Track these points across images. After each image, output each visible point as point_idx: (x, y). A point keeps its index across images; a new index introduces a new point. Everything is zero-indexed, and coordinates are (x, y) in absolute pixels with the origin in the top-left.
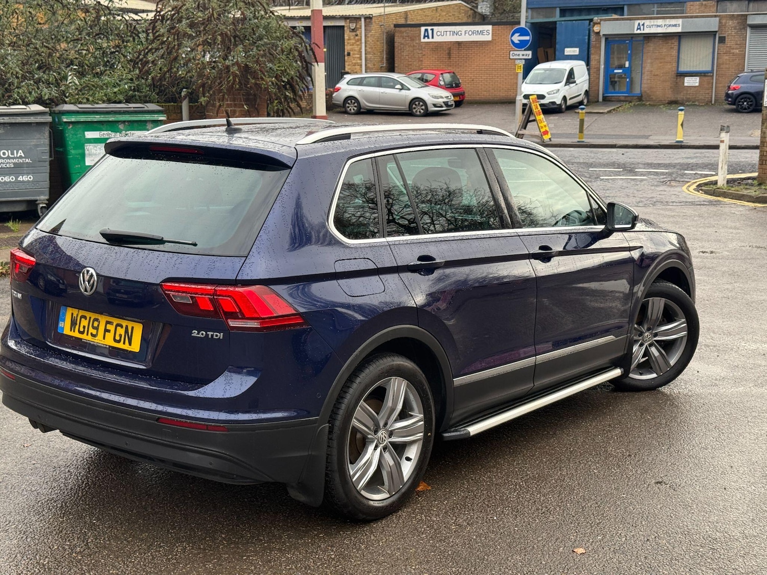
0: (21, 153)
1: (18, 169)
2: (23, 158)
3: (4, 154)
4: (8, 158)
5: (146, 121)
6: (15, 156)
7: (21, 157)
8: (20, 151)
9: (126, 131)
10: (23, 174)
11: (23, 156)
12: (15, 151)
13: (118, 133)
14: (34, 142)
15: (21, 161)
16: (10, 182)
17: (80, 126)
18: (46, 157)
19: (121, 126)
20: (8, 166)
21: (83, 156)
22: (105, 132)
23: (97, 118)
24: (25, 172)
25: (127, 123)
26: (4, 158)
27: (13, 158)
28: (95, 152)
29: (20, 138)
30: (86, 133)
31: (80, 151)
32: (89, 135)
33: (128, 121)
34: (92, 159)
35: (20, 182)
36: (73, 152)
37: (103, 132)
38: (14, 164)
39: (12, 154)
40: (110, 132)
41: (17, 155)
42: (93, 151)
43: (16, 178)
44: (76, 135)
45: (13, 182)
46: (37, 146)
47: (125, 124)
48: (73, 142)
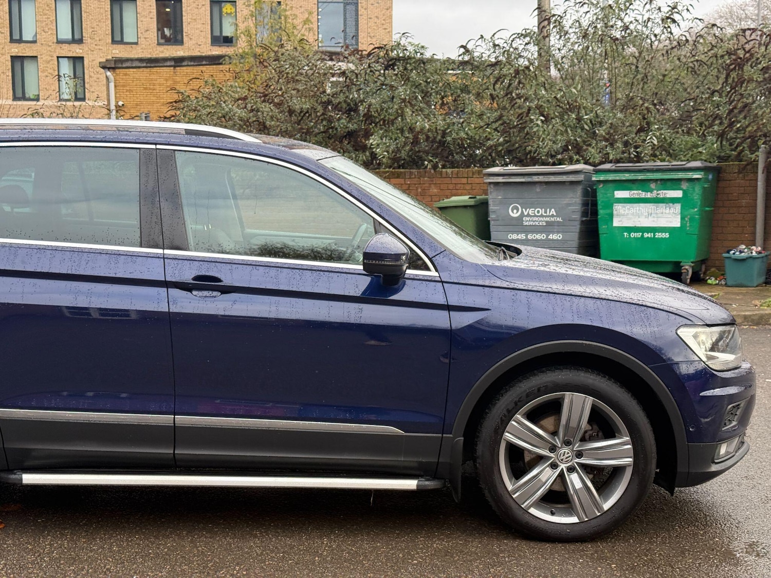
0: (553, 212)
1: (549, 227)
2: (555, 216)
3: (538, 212)
4: (542, 216)
5: (680, 180)
6: (548, 214)
7: (553, 216)
8: (553, 210)
9: (658, 191)
10: (553, 232)
11: (555, 214)
12: (548, 210)
13: (649, 193)
14: (566, 201)
15: (552, 219)
16: (541, 240)
17: (611, 185)
18: (577, 216)
19: (653, 186)
20: (541, 224)
21: (611, 216)
22: (635, 192)
23: (627, 176)
24: (555, 230)
25: (659, 182)
26: (537, 216)
27: (546, 217)
28: (623, 212)
29: (555, 197)
30: (616, 192)
31: (608, 211)
32: (619, 194)
33: (661, 180)
34: (620, 219)
35: (550, 240)
36: (602, 212)
37: (633, 192)
38: (547, 222)
39: (546, 212)
40: (640, 192)
41: (550, 212)
42: (622, 212)
43: (547, 236)
44: (606, 194)
45: (544, 240)
46: (569, 205)
47: (656, 184)
48: (602, 202)
